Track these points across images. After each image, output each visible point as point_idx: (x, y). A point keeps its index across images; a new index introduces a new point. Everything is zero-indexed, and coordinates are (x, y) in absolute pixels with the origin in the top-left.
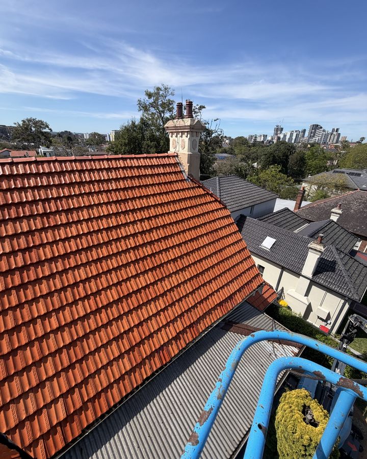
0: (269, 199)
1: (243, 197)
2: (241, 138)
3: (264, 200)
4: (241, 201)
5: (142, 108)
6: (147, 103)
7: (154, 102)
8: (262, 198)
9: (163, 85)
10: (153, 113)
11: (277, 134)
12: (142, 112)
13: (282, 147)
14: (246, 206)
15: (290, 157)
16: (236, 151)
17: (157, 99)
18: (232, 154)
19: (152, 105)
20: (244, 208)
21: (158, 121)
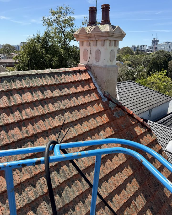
0: (164, 101)
1: (142, 101)
2: (126, 48)
3: (160, 103)
4: (140, 105)
5: (46, 24)
6: (51, 20)
7: (57, 19)
8: (158, 101)
9: (64, 5)
10: (56, 28)
11: (154, 45)
12: (46, 27)
13: (161, 55)
14: (145, 110)
15: (169, 62)
16: (124, 58)
17: (59, 16)
18: (120, 61)
19: (55, 21)
20: (144, 112)
21: (60, 34)
